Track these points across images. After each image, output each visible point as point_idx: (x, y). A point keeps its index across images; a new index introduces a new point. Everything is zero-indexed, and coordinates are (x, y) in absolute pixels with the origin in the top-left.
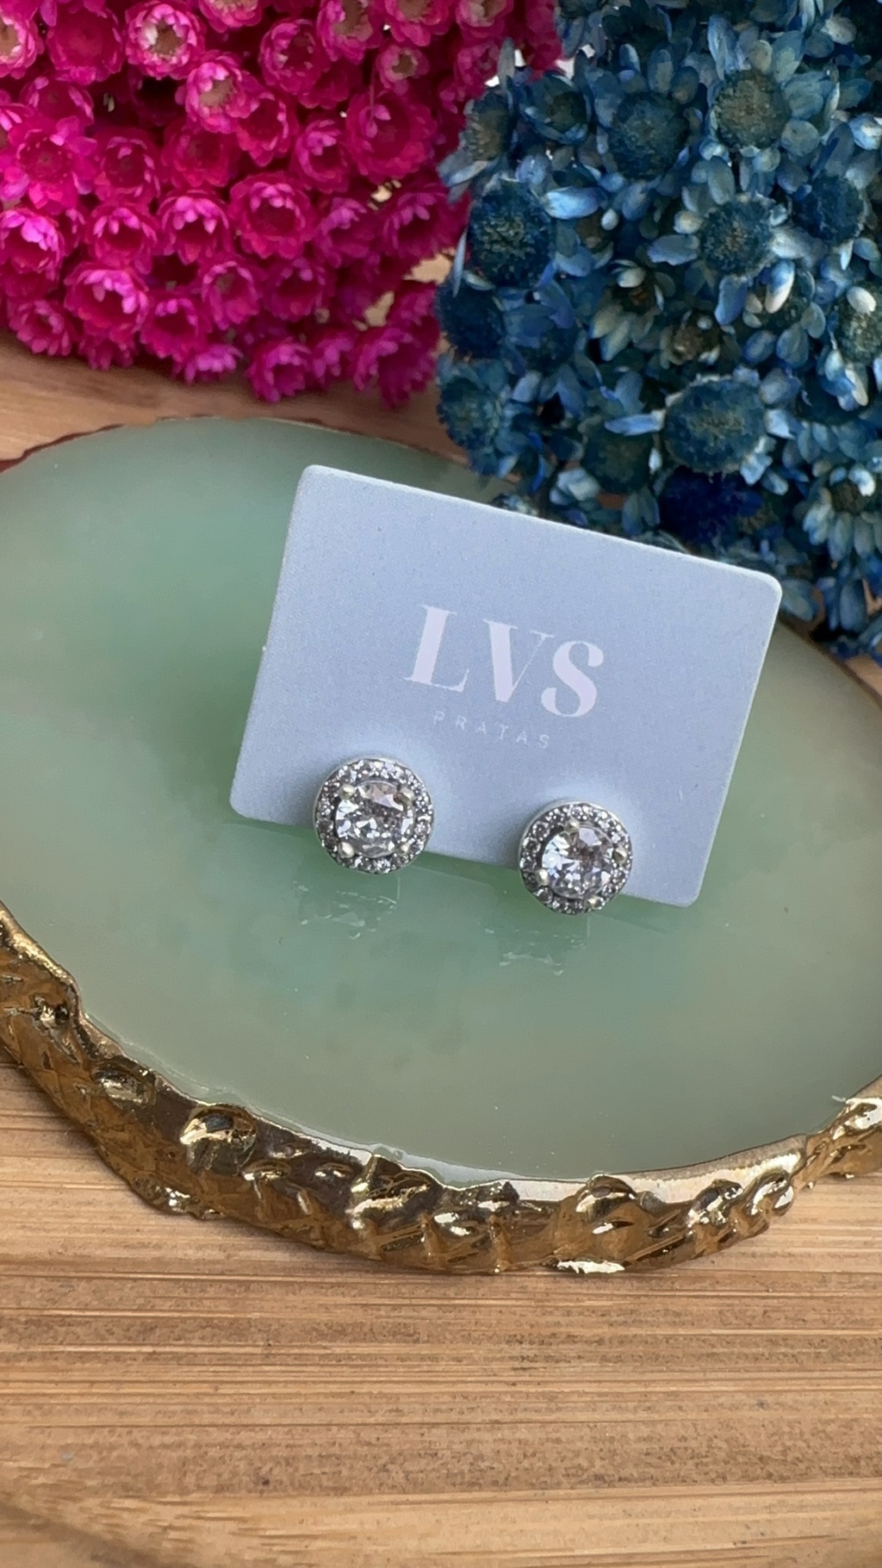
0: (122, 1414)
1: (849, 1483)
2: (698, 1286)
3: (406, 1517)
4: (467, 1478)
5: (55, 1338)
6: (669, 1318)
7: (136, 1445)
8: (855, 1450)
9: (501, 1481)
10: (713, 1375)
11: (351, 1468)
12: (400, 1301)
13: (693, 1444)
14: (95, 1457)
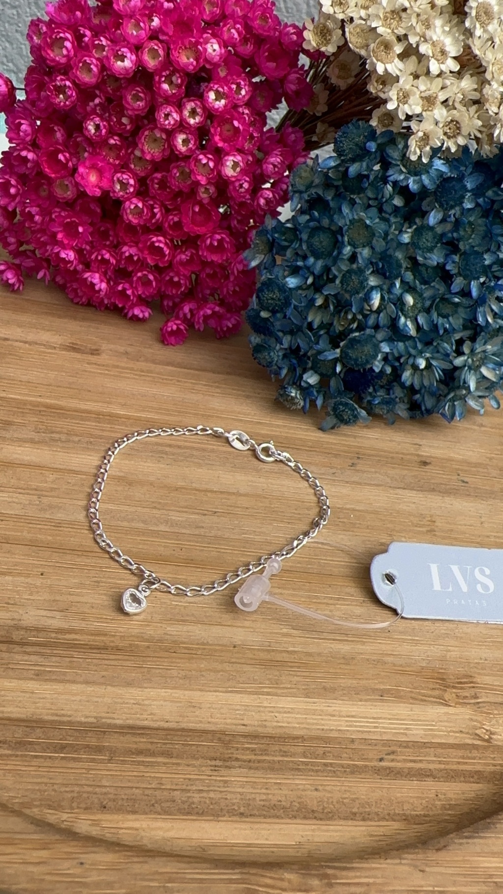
0: (50, 779)
1: (350, 822)
2: (296, 741)
3: (159, 824)
4: (186, 811)
5: (26, 749)
6: (281, 754)
7: (55, 791)
8: (353, 810)
9: (201, 812)
10: (297, 777)
11: (140, 804)
12: (166, 741)
13: (283, 803)
14: (39, 794)
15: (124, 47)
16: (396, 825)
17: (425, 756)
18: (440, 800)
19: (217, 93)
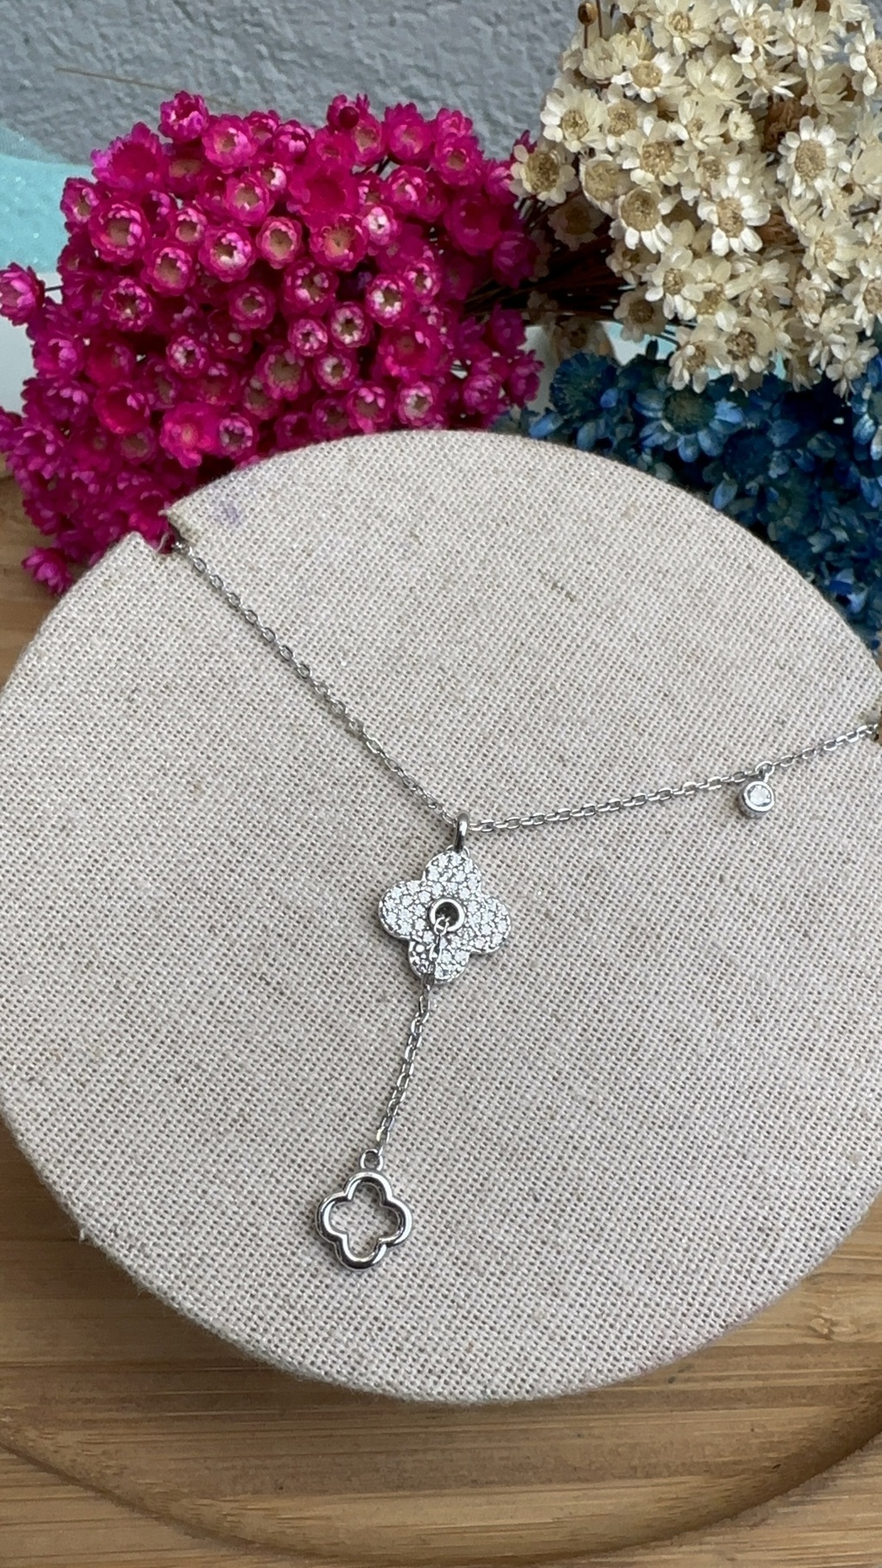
15: (230, 230)
16: (695, 1481)
17: (736, 1369)
18: (757, 1437)
19: (387, 292)
